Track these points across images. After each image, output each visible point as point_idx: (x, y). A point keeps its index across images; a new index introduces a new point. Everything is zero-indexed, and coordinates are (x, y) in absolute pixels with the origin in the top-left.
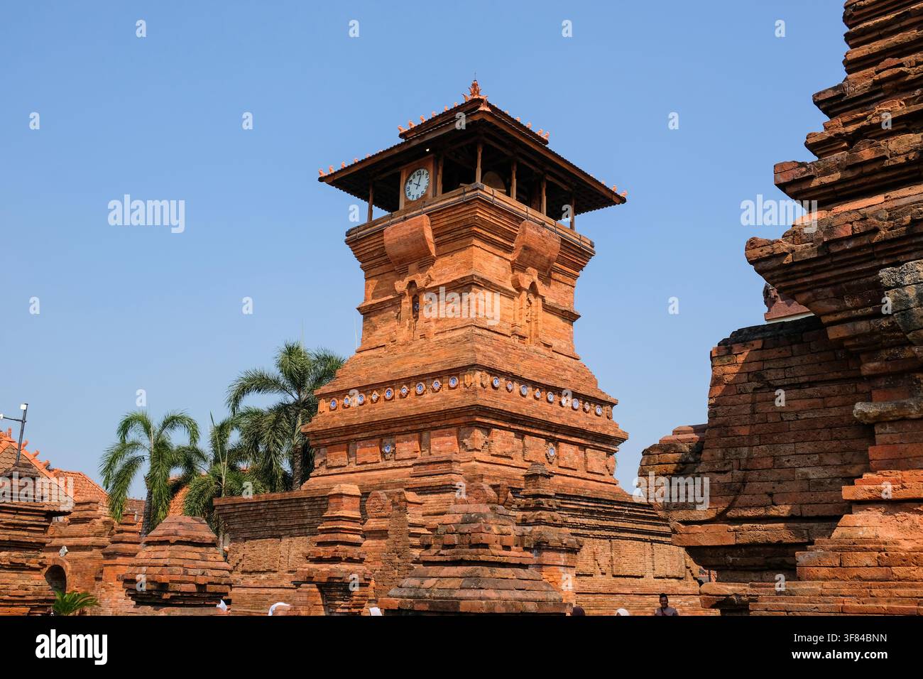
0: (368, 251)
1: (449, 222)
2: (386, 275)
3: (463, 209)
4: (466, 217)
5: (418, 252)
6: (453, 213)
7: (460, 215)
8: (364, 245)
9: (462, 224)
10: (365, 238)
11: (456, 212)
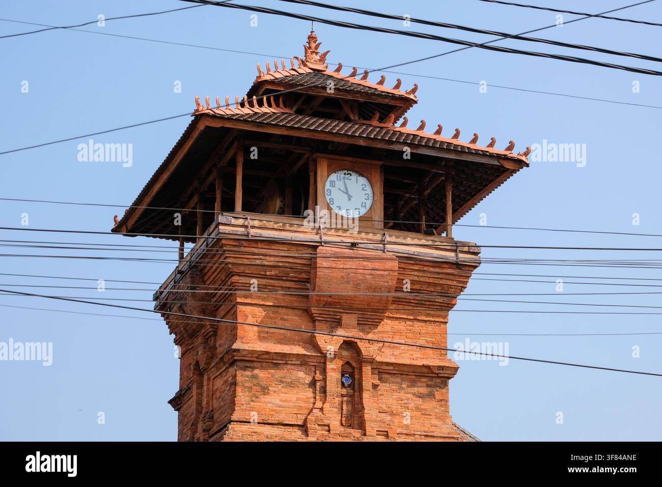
0: (258, 262)
1: (422, 279)
2: (280, 310)
3: (449, 271)
4: (449, 283)
5: (368, 304)
6: (432, 269)
7: (440, 276)
8: (256, 251)
9: (439, 289)
10: (262, 241)
11: (437, 270)
